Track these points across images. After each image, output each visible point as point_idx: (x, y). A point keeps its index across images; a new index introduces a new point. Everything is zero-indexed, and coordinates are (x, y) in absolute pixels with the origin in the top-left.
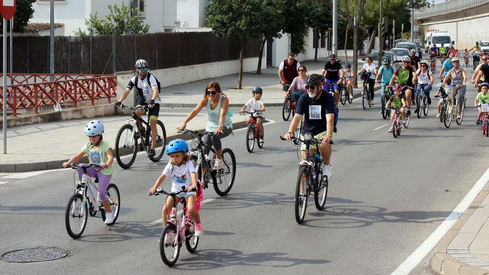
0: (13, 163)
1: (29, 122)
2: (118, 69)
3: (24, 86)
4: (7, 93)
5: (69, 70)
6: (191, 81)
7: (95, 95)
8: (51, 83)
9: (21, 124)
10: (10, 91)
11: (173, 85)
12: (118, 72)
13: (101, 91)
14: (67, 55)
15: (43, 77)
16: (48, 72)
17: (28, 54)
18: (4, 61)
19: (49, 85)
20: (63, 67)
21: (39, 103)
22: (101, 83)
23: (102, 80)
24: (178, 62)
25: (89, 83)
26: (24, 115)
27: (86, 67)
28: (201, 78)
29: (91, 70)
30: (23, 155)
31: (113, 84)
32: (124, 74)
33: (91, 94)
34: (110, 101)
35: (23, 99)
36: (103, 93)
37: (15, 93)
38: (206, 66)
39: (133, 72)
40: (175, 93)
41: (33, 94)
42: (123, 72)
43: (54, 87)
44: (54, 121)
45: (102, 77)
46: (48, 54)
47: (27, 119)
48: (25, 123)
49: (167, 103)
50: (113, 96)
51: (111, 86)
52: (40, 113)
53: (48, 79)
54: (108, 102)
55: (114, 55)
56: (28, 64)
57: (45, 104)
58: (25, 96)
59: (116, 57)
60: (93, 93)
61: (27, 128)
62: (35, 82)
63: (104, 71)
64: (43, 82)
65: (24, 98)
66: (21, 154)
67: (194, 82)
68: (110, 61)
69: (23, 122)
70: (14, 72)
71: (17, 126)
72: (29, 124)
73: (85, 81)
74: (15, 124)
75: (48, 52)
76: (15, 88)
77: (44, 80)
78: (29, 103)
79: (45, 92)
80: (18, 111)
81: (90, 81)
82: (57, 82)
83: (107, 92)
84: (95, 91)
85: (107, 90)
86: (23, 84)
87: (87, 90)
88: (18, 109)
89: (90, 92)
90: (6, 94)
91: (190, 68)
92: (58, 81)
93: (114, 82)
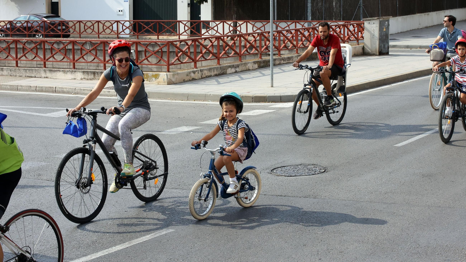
0: (279, 95)
1: (291, 61)
2: (365, 16)
3: (287, 31)
4: (274, 37)
5: (324, 17)
6: (426, 26)
7: (346, 39)
8: (309, 28)
9: (285, 62)
10: (275, 35)
11: (411, 29)
12: (365, 19)
13: (351, 34)
14: (322, 5)
15: (302, 23)
16: (306, 19)
17: (289, 4)
18: (271, 10)
19: (308, 30)
20: (318, 15)
21: (299, 45)
22: (351, 28)
23: (351, 26)
24: (416, 10)
25: (341, 28)
26: (287, 55)
27: (338, 15)
28: (436, 23)
29: (342, 17)
30: (286, 88)
31: (361, 29)
32: (370, 20)
33: (342, 37)
34: (358, 43)
35: (286, 42)
36: (352, 36)
37: (280, 36)
38: (440, 13)
39: (378, 19)
40: (413, 37)
41: (294, 38)
42: (369, 19)
43: (311, 31)
44: (312, 60)
45: (352, 23)
46: (306, 4)
47: (289, 58)
48: (288, 62)
49: (407, 45)
50: (361, 39)
51: (359, 30)
52: (300, 53)
53: (306, 25)
54: (357, 44)
55: (361, 4)
56: (289, 13)
57: (305, 46)
58: (288, 39)
59: (363, 6)
60: (344, 37)
61: (290, 66)
62: (296, 27)
63: (353, 18)
64: (302, 27)
65: (287, 40)
66: (285, 87)
67: (429, 27)
68: (358, 9)
69: (286, 61)
70: (278, 19)
71: (282, 64)
72: (291, 63)
73: (337, 27)
74: (280, 62)
75: (306, 2)
76: (279, 32)
77: (303, 26)
78: (290, 45)
79: (304, 36)
80: (282, 52)
81: (341, 27)
82: (315, 28)
83: (356, 36)
84: (346, 35)
85: (356, 34)
86: (285, 29)
87: (339, 34)
88: (282, 50)
89: (342, 36)
90: (272, 37)
91: (426, 15)
92: (315, 26)
93: (361, 27)
